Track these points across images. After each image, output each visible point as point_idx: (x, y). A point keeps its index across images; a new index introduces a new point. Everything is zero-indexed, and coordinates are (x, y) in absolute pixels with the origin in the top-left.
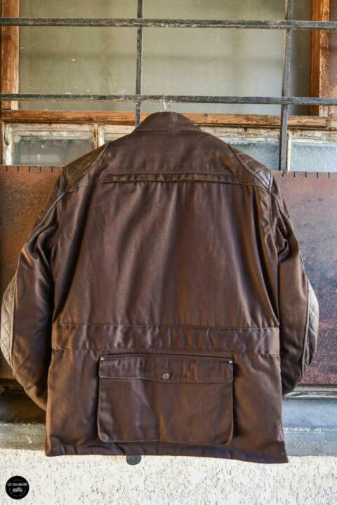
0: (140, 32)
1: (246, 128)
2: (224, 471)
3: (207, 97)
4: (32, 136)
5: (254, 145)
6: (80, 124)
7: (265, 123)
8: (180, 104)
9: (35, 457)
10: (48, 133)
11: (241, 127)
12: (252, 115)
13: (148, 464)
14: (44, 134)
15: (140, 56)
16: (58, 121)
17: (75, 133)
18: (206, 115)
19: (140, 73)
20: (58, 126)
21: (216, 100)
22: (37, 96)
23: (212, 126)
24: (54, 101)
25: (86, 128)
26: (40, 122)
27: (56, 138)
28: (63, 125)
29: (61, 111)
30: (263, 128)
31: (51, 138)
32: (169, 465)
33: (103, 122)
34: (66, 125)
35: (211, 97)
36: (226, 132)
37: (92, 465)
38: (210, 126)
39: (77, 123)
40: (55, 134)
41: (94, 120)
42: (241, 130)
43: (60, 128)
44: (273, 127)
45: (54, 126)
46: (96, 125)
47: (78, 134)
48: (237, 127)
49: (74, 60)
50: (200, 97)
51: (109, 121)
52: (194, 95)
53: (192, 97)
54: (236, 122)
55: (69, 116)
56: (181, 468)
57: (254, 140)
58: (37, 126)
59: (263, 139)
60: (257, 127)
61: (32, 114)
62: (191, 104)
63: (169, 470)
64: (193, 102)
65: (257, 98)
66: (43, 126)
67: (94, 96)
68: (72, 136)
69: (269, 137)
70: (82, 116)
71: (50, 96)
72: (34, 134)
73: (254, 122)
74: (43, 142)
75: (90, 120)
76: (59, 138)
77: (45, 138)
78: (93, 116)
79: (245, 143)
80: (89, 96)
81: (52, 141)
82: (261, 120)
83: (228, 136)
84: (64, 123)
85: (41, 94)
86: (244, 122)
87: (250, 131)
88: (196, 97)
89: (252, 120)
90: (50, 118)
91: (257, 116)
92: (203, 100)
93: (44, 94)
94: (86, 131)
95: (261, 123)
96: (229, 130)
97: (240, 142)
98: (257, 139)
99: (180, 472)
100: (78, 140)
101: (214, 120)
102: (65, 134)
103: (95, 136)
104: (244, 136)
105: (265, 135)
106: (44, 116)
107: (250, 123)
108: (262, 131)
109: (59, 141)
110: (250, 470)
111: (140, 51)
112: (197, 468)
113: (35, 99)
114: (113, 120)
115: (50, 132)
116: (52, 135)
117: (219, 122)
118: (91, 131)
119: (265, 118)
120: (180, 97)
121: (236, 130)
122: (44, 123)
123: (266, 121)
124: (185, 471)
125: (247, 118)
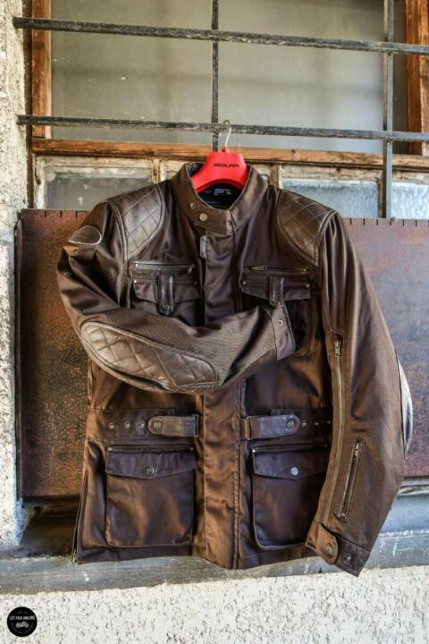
0: (215, 47)
1: (339, 167)
2: (336, 594)
3: (300, 129)
4: (72, 173)
5: (348, 188)
6: (136, 158)
7: (362, 163)
8: (267, 137)
9: (90, 601)
10: (93, 169)
11: (334, 167)
12: (348, 153)
13: (241, 594)
14: (88, 170)
15: (217, 76)
16: (109, 154)
17: (129, 170)
18: (293, 151)
19: (217, 97)
20: (107, 160)
21: (310, 132)
22: (86, 121)
23: (301, 165)
24: (107, 128)
25: (143, 164)
26: (83, 155)
27: (104, 177)
28: (114, 160)
29: (112, 141)
30: (359, 168)
31: (97, 176)
32: (268, 594)
33: (166, 157)
34: (118, 159)
35: (305, 129)
36: (316, 173)
37: (168, 604)
38: (297, 165)
39: (132, 158)
40: (102, 171)
41: (156, 153)
42: (333, 170)
43: (110, 163)
44: (370, 167)
45: (101, 160)
46: (156, 161)
47: (133, 172)
48: (329, 167)
49: (123, 78)
50: (292, 128)
51: (174, 156)
52: (284, 126)
53: (281, 129)
54: (329, 161)
55: (123, 148)
56: (282, 596)
57: (348, 183)
58: (79, 160)
59: (358, 182)
60: (352, 167)
61: (74, 144)
62: (280, 137)
63: (268, 600)
64: (283, 134)
65: (359, 131)
66: (88, 160)
67: (161, 123)
68: (125, 174)
69: (366, 179)
70: (140, 148)
71: (103, 122)
72: (73, 170)
73: (350, 161)
74: (87, 181)
75: (150, 154)
76: (108, 176)
77: (89, 176)
78: (154, 149)
79: (338, 186)
80: (154, 123)
81: (98, 180)
82: (358, 158)
83: (318, 178)
84: (116, 157)
85: (92, 118)
86: (338, 160)
87: (344, 171)
88: (287, 129)
89: (347, 158)
90: (98, 150)
91: (353, 153)
92: (295, 132)
93: (96, 118)
94: (143, 169)
95: (357, 162)
96: (319, 169)
97: (332, 185)
98: (351, 182)
99: (281, 601)
100: (132, 179)
101: (304, 158)
102: (115, 171)
103: (155, 175)
104: (336, 178)
105: (361, 176)
106: (89, 147)
107: (345, 161)
108: (358, 172)
109: (108, 180)
110: (367, 589)
111: (216, 70)
112: (303, 594)
113: (84, 124)
114: (179, 154)
115: (96, 168)
116: (98, 173)
117: (309, 160)
118: (149, 169)
119: (362, 157)
120: (268, 128)
121: (327, 170)
122: (90, 156)
123: (364, 160)
124: (287, 599)
125: (342, 155)
